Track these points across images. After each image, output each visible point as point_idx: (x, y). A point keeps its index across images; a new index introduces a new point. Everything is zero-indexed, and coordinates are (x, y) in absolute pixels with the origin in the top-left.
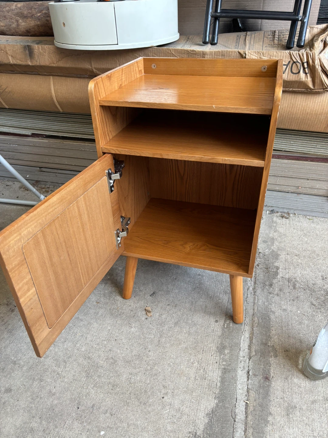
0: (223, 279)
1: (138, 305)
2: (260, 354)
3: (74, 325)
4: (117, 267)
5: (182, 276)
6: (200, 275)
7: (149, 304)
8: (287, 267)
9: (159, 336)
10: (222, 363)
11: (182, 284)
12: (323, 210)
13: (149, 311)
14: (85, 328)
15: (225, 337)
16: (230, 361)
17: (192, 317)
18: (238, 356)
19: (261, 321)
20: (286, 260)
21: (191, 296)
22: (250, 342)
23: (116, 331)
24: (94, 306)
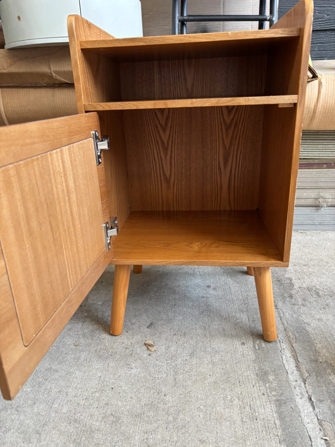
0: (233, 297)
1: (133, 341)
2: (314, 373)
3: (46, 380)
4: (95, 302)
5: (182, 301)
6: (203, 297)
7: (148, 337)
8: (300, 277)
9: (172, 373)
10: (271, 394)
11: (185, 309)
12: (314, 221)
13: (152, 345)
14: (63, 381)
15: (261, 360)
16: (281, 390)
17: (210, 344)
18: (287, 381)
19: (297, 335)
20: (295, 270)
21: (201, 321)
22: (296, 362)
23: (110, 377)
24: (72, 350)
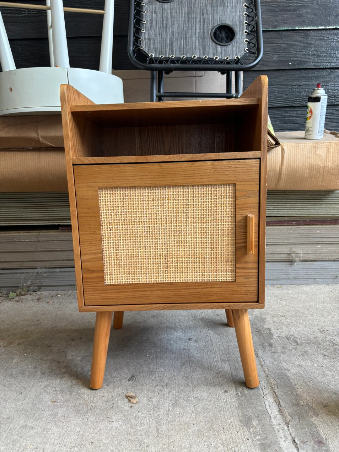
0: (214, 348)
1: (114, 394)
2: (296, 416)
3: (21, 437)
4: (74, 357)
5: (163, 354)
6: (185, 349)
7: (130, 390)
8: (279, 327)
9: (155, 424)
10: (255, 439)
11: (167, 361)
12: (289, 276)
13: (133, 396)
14: (39, 438)
15: (244, 406)
16: (265, 434)
17: (193, 393)
18: (271, 425)
19: (279, 381)
20: (274, 321)
21: (183, 372)
22: (278, 407)
23: (90, 432)
24: (49, 406)
